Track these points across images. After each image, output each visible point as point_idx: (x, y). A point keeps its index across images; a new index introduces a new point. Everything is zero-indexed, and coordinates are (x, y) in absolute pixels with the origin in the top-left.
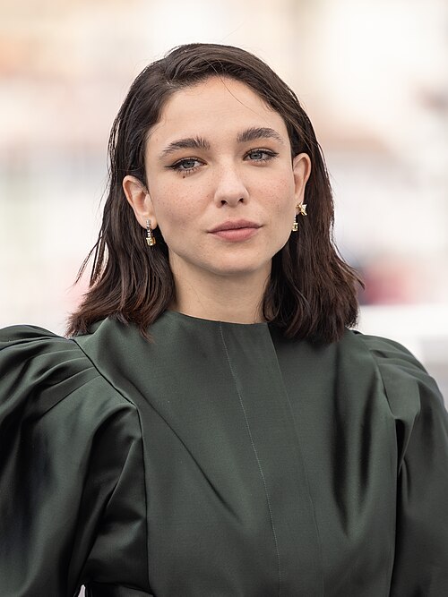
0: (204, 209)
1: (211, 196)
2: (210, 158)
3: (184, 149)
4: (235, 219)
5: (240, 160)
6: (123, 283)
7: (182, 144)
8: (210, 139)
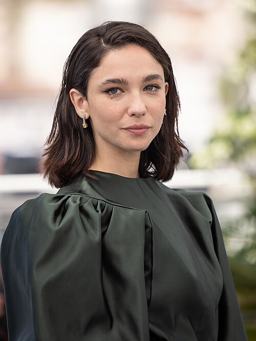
0: (122, 116)
1: (126, 110)
2: (127, 90)
3: (113, 84)
4: (139, 124)
5: (142, 91)
6: (66, 146)
7: (113, 81)
8: (128, 80)
